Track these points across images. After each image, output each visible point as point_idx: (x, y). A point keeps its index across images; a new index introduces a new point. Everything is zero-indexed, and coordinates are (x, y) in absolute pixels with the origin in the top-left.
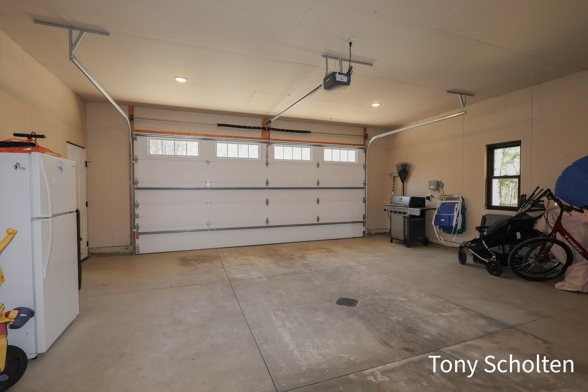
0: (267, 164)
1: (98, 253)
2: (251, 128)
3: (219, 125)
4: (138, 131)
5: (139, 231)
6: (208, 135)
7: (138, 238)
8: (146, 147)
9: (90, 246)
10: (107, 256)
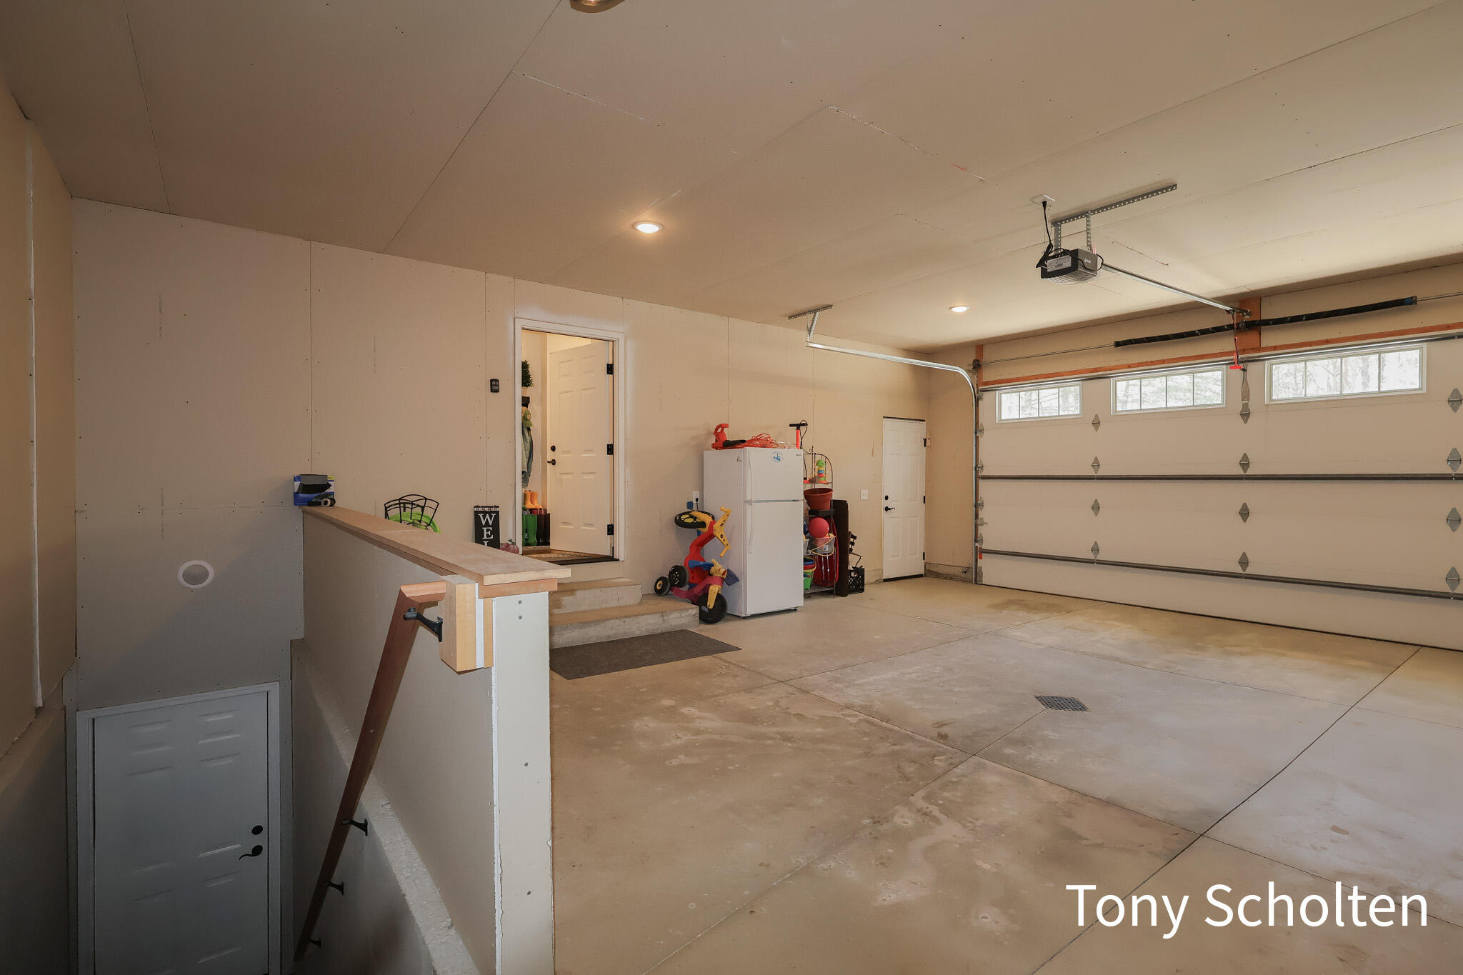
0: (1245, 415)
1: (936, 572)
2: (1197, 335)
3: (1118, 344)
4: (987, 383)
5: (983, 548)
6: (1096, 370)
7: (981, 558)
8: (995, 408)
9: (927, 560)
10: (946, 578)
